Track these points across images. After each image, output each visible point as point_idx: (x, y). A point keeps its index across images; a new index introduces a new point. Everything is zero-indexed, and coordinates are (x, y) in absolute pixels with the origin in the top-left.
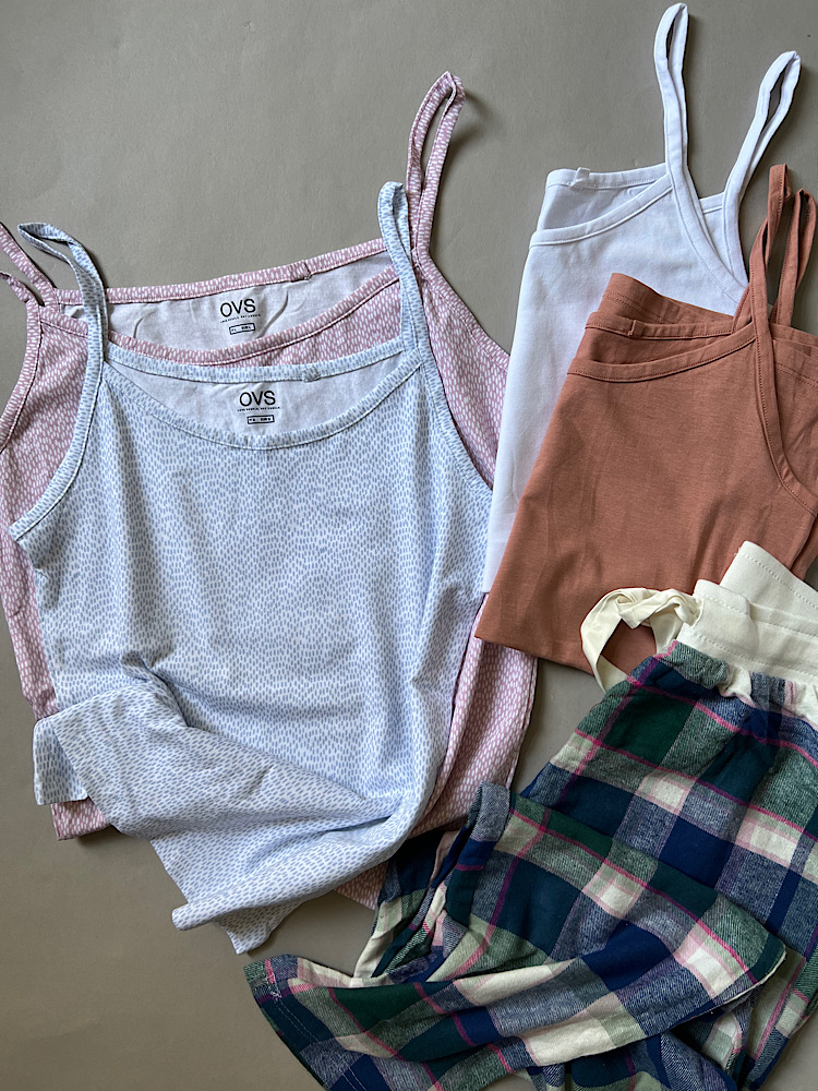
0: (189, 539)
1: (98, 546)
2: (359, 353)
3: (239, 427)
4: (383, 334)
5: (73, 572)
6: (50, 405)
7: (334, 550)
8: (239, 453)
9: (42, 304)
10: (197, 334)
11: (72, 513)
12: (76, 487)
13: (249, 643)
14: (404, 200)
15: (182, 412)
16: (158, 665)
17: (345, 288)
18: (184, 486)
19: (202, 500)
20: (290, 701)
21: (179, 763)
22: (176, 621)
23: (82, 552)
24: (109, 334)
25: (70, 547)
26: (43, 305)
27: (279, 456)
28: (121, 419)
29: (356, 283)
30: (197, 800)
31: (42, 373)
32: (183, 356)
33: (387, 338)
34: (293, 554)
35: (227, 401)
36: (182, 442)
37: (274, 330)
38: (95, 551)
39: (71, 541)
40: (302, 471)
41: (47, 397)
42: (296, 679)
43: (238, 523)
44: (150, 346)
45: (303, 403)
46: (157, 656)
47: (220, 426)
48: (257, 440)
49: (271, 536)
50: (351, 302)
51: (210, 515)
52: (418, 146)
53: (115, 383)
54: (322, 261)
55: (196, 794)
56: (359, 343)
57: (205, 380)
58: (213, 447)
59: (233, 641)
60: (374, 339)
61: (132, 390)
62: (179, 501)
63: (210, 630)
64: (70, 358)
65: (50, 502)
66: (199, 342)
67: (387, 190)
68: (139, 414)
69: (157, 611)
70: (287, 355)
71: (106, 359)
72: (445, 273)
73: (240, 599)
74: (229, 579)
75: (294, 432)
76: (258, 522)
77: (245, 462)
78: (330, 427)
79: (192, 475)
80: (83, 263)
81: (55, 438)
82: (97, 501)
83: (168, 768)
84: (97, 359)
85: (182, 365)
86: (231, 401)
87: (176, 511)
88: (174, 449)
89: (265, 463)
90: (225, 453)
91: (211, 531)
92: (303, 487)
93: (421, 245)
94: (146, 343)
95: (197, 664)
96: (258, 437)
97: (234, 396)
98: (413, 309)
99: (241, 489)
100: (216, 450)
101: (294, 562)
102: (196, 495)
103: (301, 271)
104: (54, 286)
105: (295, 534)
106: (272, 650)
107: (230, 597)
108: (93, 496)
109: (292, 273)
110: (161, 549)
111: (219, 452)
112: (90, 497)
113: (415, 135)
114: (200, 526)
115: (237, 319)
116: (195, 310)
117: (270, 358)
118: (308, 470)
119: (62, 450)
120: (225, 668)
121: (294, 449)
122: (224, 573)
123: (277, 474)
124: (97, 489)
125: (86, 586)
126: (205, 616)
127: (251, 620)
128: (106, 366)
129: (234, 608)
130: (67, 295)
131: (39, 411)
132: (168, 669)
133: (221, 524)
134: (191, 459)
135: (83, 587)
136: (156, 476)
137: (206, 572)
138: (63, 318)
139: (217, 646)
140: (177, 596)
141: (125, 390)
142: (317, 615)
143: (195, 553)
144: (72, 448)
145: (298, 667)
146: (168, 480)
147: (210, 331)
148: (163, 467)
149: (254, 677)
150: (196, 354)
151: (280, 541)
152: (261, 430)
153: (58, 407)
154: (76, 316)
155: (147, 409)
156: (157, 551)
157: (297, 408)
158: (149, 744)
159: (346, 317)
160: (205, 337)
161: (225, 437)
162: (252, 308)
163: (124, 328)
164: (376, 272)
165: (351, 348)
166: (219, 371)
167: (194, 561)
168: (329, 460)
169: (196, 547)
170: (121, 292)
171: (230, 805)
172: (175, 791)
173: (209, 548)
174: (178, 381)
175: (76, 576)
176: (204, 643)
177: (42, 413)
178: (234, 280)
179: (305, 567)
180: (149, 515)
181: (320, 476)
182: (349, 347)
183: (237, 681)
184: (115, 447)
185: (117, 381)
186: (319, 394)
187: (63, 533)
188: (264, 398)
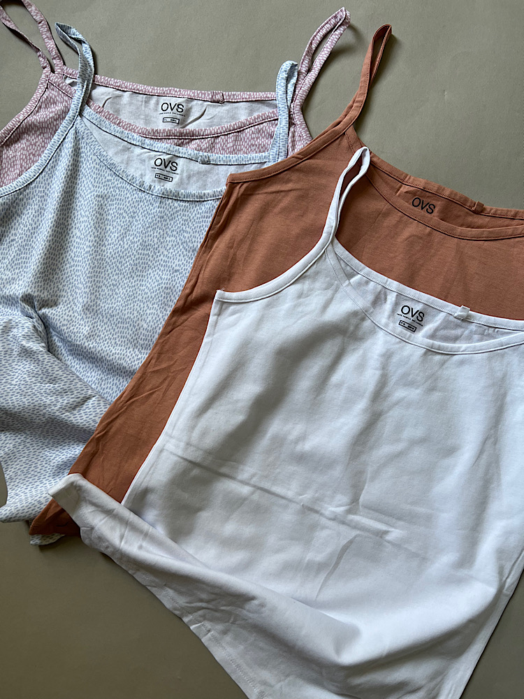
0: (92, 238)
1: (34, 226)
2: (239, 155)
3: (149, 178)
4: (258, 148)
5: (12, 238)
6: (35, 131)
7: (184, 273)
8: (143, 195)
9: (53, 71)
10: (143, 117)
11: (25, 200)
12: (33, 185)
13: (109, 316)
14: (296, 74)
15: (117, 160)
16: (44, 310)
17: (243, 114)
18: (101, 205)
19: (110, 217)
20: (122, 361)
21: (33, 375)
22: (66, 288)
23: (22, 227)
24: (87, 100)
25: (16, 221)
26: (54, 73)
27: (168, 203)
28: (77, 152)
29: (251, 113)
30: (36, 403)
31: (37, 112)
32: (129, 127)
33: (260, 152)
34: (156, 268)
35: (147, 161)
36: (110, 178)
37: (190, 127)
38: (30, 228)
39: (18, 218)
40: (179, 217)
41: (35, 126)
42: (131, 349)
43: (128, 238)
44: (110, 115)
45: (194, 175)
46: (46, 304)
47: (137, 175)
48: (157, 189)
49: (145, 252)
50: (244, 123)
51: (112, 228)
52: (314, 46)
53: (81, 130)
54: (234, 95)
55: (37, 399)
56: (241, 149)
57: (137, 144)
58: (128, 187)
59: (99, 312)
60: (251, 150)
61: (90, 137)
62: (94, 212)
63: (85, 300)
64: (59, 107)
65: (13, 188)
66: (142, 122)
67: (287, 65)
68: (89, 153)
69: (56, 276)
70: (194, 144)
71: (81, 114)
72: (308, 123)
73: (112, 287)
74: (110, 271)
75: (183, 191)
76: (141, 241)
77: (145, 201)
78: (207, 195)
79: (109, 200)
80: (87, 56)
81: (32, 153)
82: (44, 198)
83: (25, 376)
84: (74, 112)
85: (127, 132)
86: (149, 161)
87: (90, 218)
88: (103, 181)
89: (157, 205)
90: (134, 192)
91: (109, 238)
92: (177, 227)
93: (298, 102)
94: (109, 112)
95: (70, 319)
96: (158, 188)
97: (152, 158)
98: (281, 138)
99: (137, 218)
100: (129, 188)
101: (156, 273)
102: (107, 213)
103: (218, 97)
104: (64, 64)
105: (162, 256)
106: (122, 325)
107: (106, 283)
108: (43, 194)
109: (212, 96)
110: (73, 239)
111: (131, 191)
112: (40, 195)
113: (313, 39)
114: (103, 233)
115: (169, 114)
116: (146, 102)
117: (182, 143)
118: (184, 217)
119: (33, 161)
120: (87, 327)
121: (179, 202)
122: (108, 266)
123: (163, 214)
124: (46, 191)
125: (16, 249)
126: (86, 290)
127: (114, 302)
128: (79, 118)
129: (106, 290)
130: (70, 71)
131: (27, 134)
132: (49, 315)
133: (117, 235)
134: (112, 189)
135: (14, 249)
136: (86, 194)
137: (96, 262)
138: (62, 83)
139: (87, 311)
140: (72, 272)
141: (85, 136)
142: (159, 312)
143: (93, 248)
144: (40, 161)
145: (135, 342)
146: (93, 197)
147: (151, 117)
148: (92, 189)
149: (104, 339)
150: (137, 128)
151: (150, 257)
152: (162, 184)
153: (40, 134)
154: (72, 84)
155: (95, 152)
156: (70, 240)
157: (189, 177)
158: (18, 358)
159: (238, 132)
160: (146, 120)
161: (138, 182)
162: (181, 110)
163: (98, 100)
164: (265, 111)
165: (235, 151)
166: (147, 141)
167: (91, 252)
168: (199, 216)
169: (95, 244)
170: (104, 79)
171: (57, 413)
172: (24, 393)
173: (103, 248)
174: (120, 140)
175: (12, 241)
176: (79, 308)
177: (29, 135)
178: (176, 91)
179: (161, 278)
180: (73, 217)
181: (190, 224)
182: (234, 150)
183: (92, 338)
184: (66, 167)
185: (82, 129)
186: (206, 173)
187: (14, 210)
188: (170, 165)
